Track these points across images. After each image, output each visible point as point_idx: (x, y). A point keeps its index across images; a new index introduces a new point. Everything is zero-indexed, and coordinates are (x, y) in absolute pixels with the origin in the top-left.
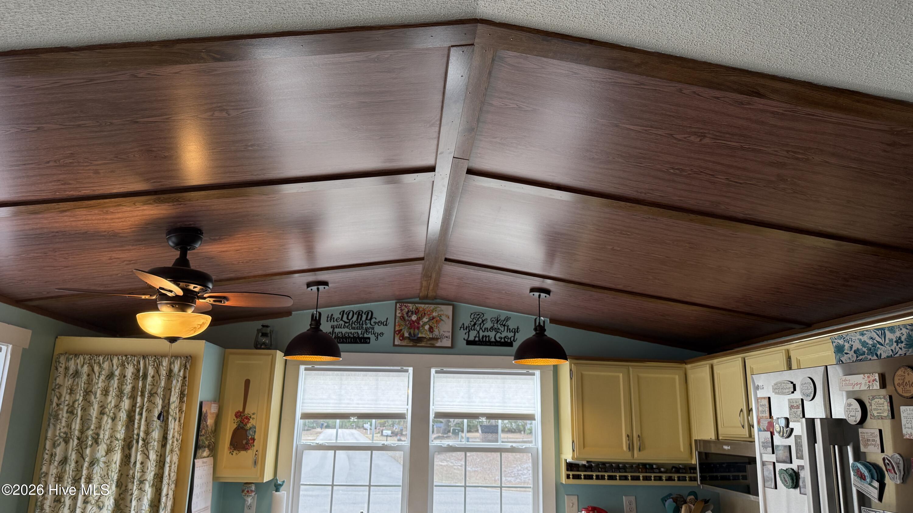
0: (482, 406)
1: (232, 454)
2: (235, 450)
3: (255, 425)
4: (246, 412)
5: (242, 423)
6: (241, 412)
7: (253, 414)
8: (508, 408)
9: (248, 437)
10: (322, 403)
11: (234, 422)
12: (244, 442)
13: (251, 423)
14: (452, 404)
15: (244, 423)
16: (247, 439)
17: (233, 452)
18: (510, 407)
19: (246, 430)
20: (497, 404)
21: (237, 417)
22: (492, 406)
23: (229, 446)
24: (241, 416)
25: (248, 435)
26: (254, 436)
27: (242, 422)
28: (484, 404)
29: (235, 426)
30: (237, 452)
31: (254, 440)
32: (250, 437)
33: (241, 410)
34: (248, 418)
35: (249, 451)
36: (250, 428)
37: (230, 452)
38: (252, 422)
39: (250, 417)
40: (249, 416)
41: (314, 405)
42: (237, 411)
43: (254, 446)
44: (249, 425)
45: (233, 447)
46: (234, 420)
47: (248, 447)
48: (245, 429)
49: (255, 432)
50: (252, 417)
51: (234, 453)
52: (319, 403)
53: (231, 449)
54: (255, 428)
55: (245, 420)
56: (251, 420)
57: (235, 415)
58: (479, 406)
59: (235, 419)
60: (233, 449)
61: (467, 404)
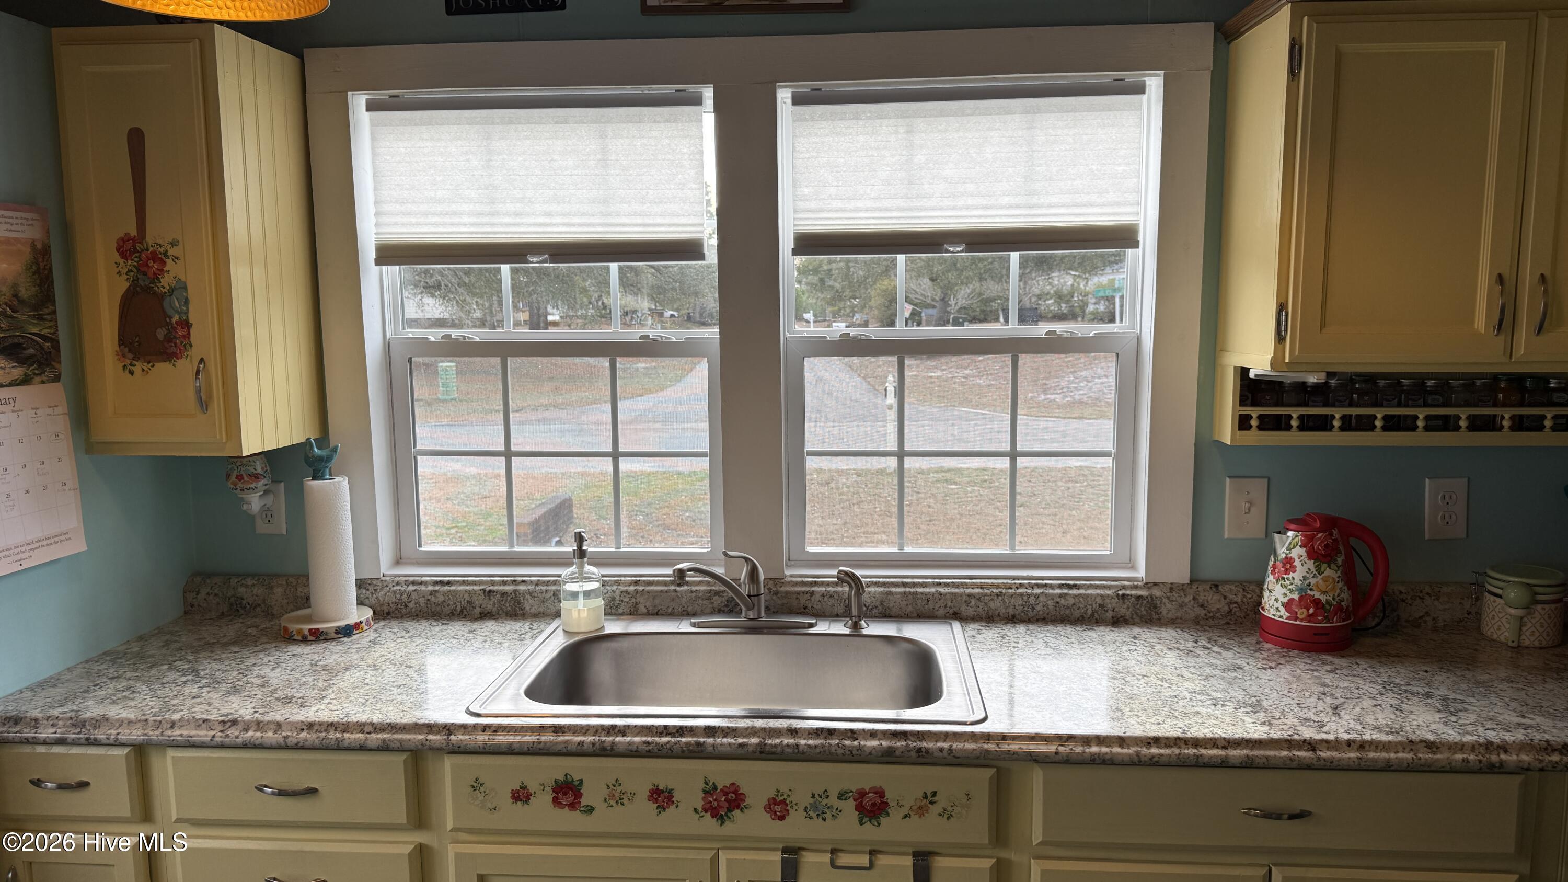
0: (954, 208)
1: (131, 373)
2: (136, 358)
3: (183, 279)
4: (149, 239)
5: (145, 274)
6: (133, 239)
7: (174, 244)
8: (1044, 211)
9: (171, 318)
10: (434, 214)
11: (119, 273)
12: (161, 334)
13: (172, 274)
14: (852, 205)
15: (150, 274)
16: (167, 324)
17: (131, 365)
18: (1050, 206)
19: (161, 297)
20: (1006, 200)
21: (123, 255)
22: (986, 207)
23: (117, 348)
24: (136, 251)
25: (170, 312)
26: (187, 313)
27: (141, 269)
28: (961, 202)
29: (123, 285)
30: (146, 366)
31: (187, 325)
32: (176, 318)
33: (133, 232)
34: (160, 258)
35: (180, 363)
36: (172, 291)
37: (125, 367)
38: (173, 272)
39: (165, 254)
40: (162, 250)
41: (413, 220)
42: (122, 235)
43: (191, 346)
44: (166, 281)
45: (130, 351)
46: (117, 264)
47: (173, 349)
48: (155, 293)
49: (187, 302)
50: (171, 252)
51: (137, 369)
52: (426, 214)
53: (124, 356)
54: (185, 288)
55: (151, 263)
56: (169, 262)
57: (118, 250)
58: (941, 209)
59: (122, 261)
60: (131, 356)
61: (901, 203)
